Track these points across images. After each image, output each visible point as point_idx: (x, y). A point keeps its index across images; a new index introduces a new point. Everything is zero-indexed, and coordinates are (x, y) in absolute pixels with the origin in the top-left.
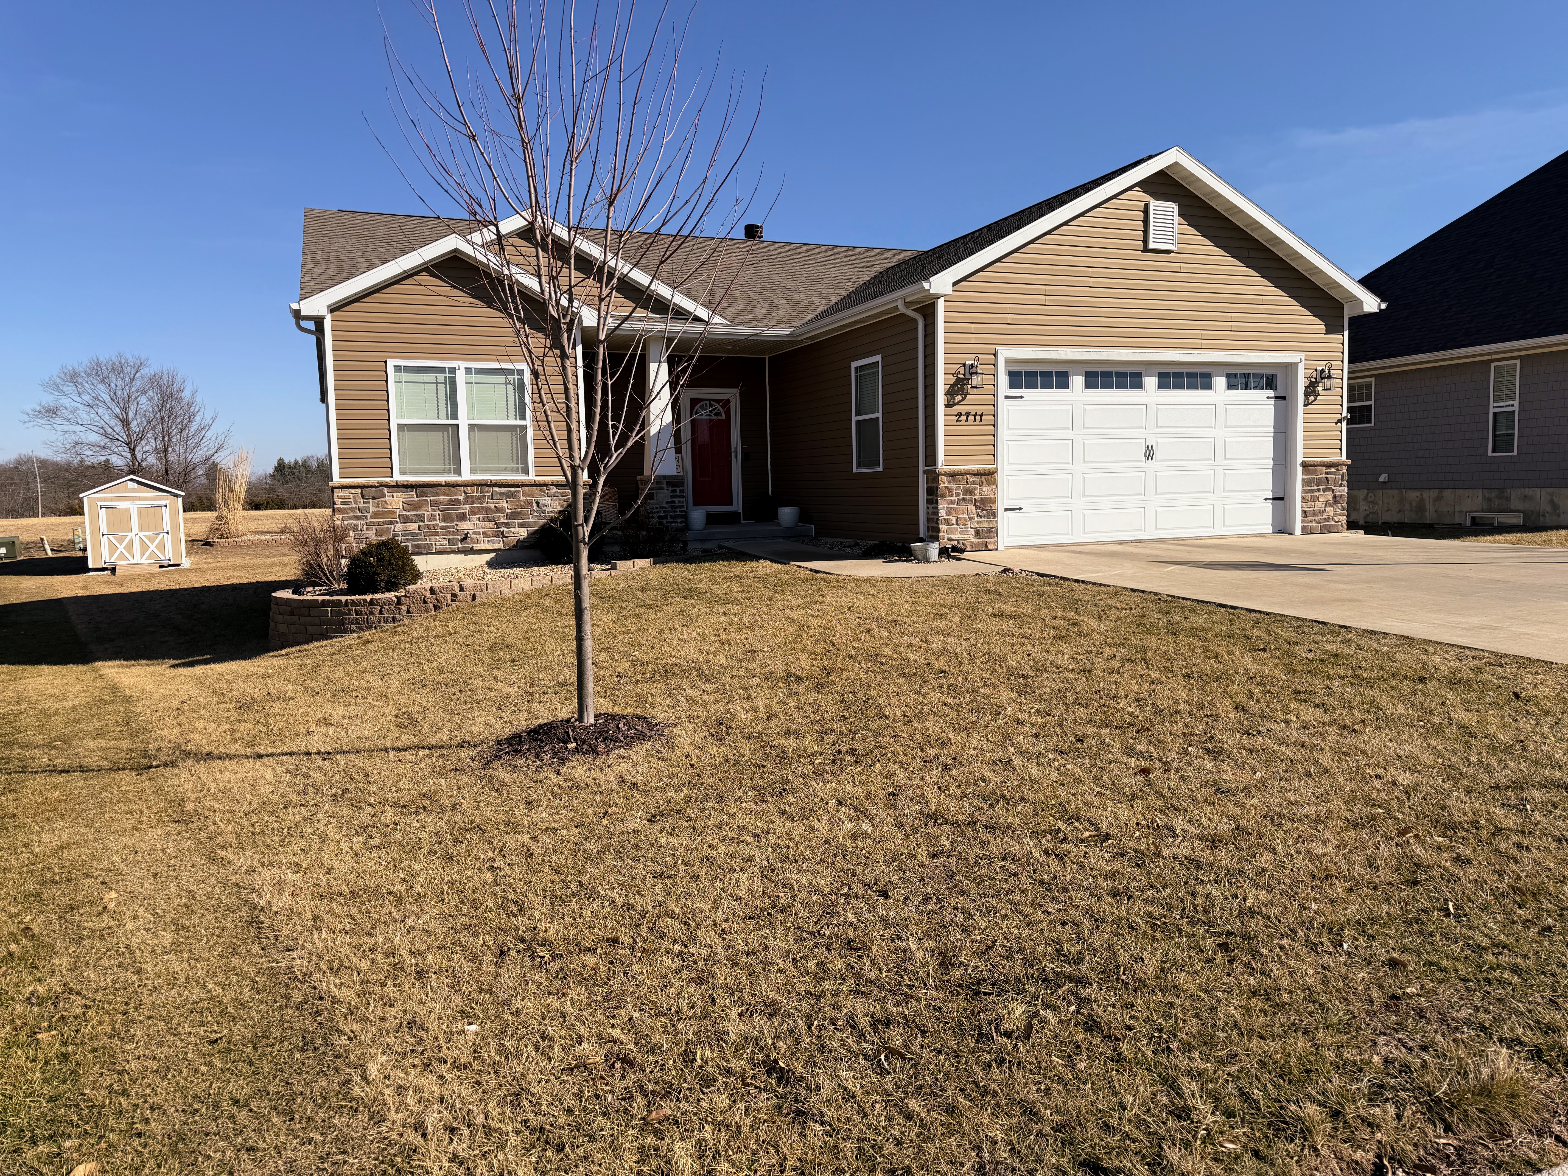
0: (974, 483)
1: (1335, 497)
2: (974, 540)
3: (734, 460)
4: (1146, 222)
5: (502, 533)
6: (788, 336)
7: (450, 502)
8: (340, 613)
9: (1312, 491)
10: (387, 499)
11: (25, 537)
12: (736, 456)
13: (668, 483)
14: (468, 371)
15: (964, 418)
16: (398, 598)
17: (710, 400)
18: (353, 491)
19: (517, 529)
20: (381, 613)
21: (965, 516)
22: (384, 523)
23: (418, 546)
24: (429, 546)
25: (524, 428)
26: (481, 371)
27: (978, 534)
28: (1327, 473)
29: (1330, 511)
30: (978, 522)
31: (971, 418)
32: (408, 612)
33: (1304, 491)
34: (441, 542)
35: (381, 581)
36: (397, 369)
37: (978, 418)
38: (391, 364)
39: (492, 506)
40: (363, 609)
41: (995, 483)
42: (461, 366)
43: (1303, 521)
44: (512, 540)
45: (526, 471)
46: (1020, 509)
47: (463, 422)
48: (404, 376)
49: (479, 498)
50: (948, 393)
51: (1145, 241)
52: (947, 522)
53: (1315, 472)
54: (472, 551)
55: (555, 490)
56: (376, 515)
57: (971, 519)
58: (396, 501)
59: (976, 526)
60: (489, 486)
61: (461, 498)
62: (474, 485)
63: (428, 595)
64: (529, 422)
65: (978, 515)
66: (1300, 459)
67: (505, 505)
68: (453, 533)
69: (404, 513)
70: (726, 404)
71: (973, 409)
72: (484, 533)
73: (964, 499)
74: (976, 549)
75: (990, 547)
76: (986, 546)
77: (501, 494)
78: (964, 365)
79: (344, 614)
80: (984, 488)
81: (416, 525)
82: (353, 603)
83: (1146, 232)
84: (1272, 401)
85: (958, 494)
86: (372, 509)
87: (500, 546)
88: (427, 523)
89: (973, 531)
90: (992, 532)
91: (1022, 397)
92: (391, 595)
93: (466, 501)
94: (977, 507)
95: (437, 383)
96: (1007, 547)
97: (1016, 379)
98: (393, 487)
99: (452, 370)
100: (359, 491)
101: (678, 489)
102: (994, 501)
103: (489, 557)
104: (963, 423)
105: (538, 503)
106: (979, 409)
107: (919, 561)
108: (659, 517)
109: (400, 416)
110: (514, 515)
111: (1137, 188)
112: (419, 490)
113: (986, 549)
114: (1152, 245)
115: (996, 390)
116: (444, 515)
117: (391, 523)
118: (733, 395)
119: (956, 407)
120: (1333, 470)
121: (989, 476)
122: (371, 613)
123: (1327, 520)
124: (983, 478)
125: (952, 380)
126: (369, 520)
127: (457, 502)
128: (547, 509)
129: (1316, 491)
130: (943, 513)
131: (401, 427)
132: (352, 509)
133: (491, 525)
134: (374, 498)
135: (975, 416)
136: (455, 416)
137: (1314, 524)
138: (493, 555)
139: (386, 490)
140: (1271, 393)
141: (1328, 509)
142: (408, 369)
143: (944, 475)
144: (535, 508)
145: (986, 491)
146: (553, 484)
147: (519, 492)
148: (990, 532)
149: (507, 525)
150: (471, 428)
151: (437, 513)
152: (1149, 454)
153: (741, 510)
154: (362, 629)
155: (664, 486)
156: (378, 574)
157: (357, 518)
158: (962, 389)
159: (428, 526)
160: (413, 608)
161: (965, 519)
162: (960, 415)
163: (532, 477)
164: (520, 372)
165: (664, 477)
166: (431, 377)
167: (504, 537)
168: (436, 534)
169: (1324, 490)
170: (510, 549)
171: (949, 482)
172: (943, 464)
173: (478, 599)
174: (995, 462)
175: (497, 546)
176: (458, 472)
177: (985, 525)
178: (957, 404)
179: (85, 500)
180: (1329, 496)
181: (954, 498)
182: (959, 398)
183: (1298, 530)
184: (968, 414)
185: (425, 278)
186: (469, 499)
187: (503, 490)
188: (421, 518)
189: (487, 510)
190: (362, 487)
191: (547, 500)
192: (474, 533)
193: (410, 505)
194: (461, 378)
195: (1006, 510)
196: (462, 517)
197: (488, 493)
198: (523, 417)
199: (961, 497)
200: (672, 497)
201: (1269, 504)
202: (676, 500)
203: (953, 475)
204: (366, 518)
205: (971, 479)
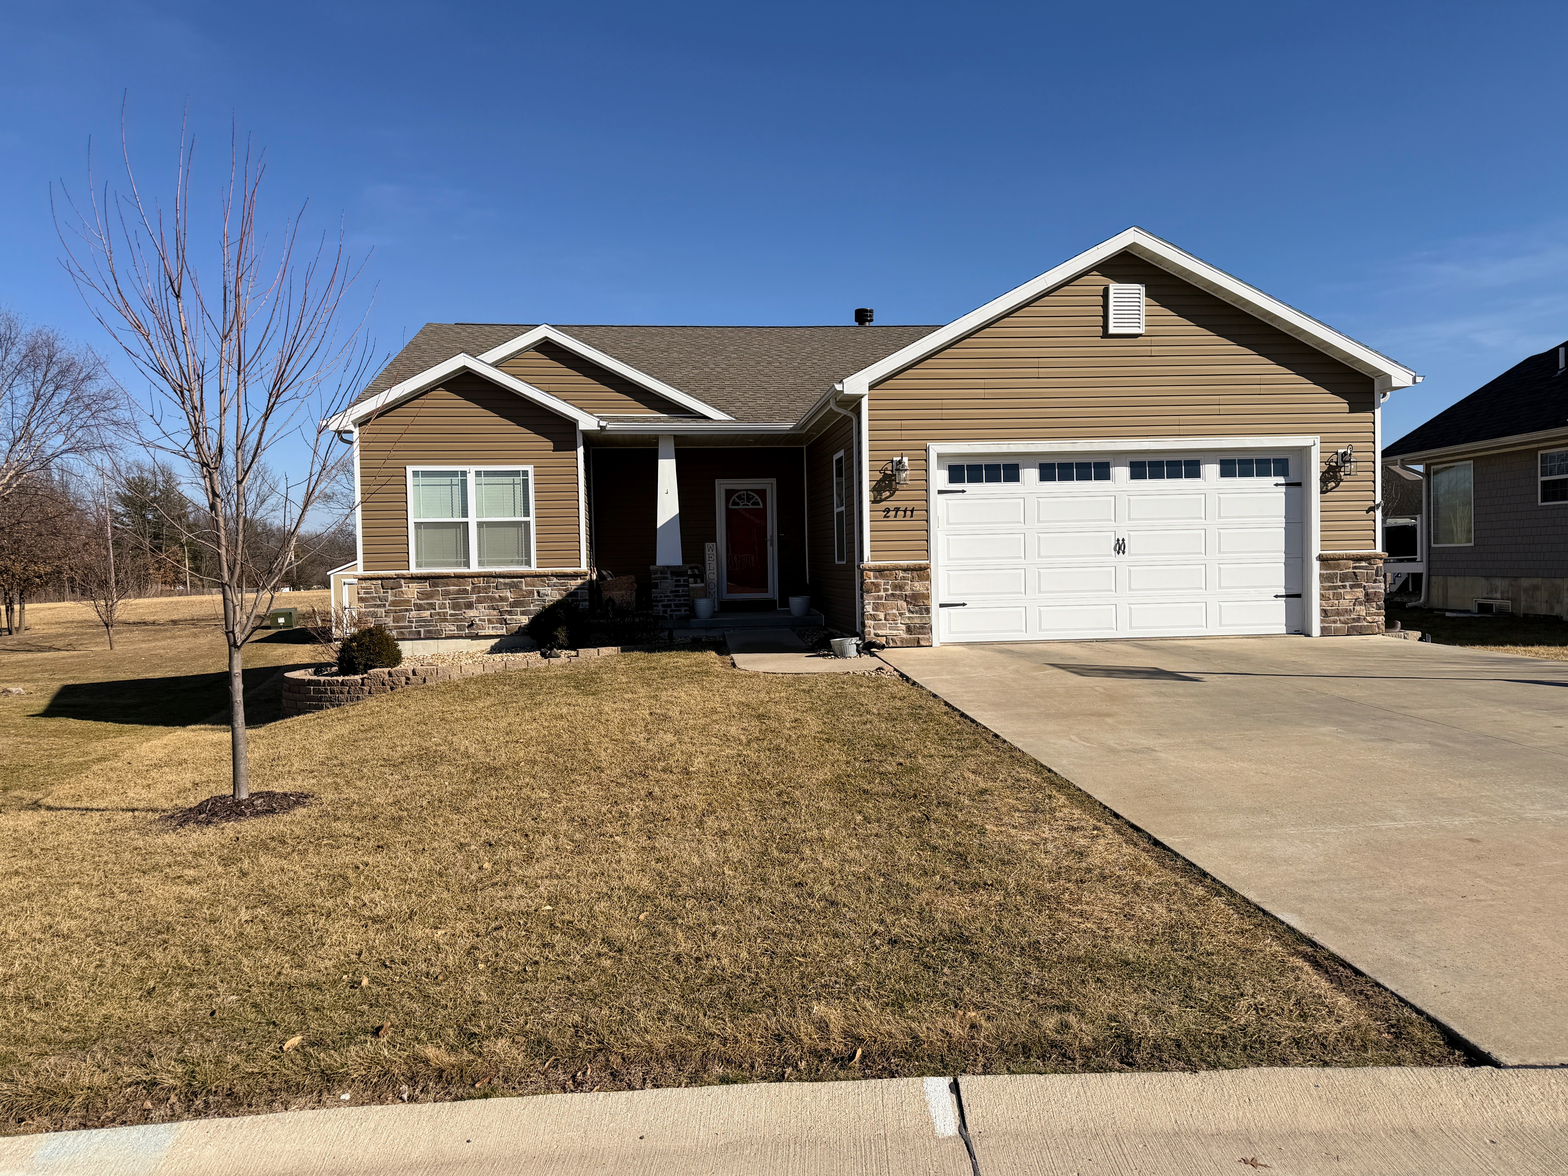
0: (904, 578)
1: (1367, 594)
2: (905, 636)
3: (769, 549)
4: (1105, 307)
5: (505, 620)
6: (791, 429)
7: (459, 592)
8: (319, 692)
9: (1336, 588)
10: (404, 589)
11: (303, 608)
12: (772, 545)
13: (672, 573)
14: (478, 474)
15: (892, 513)
16: (362, 679)
17: (747, 490)
18: (374, 582)
19: (519, 617)
20: (349, 692)
21: (895, 611)
22: (401, 611)
23: (429, 632)
24: (439, 632)
25: (527, 524)
26: (488, 474)
27: (909, 630)
28: (1355, 568)
29: (1361, 610)
30: (909, 618)
31: (901, 513)
32: (370, 693)
33: (1323, 588)
34: (450, 628)
35: (359, 664)
36: (415, 474)
37: (909, 513)
38: (410, 469)
39: (497, 596)
40: (335, 688)
41: (928, 578)
42: (471, 469)
43: (1322, 621)
44: (515, 627)
45: (528, 563)
46: (964, 605)
47: (472, 520)
48: (421, 480)
49: (485, 588)
50: (873, 490)
51: (1105, 326)
52: (874, 618)
53: (1338, 567)
54: (477, 637)
55: (555, 580)
56: (393, 603)
57: (901, 614)
58: (411, 591)
59: (907, 621)
60: (494, 577)
61: (469, 588)
62: (480, 576)
63: (387, 677)
64: (532, 519)
65: (910, 611)
66: (1316, 550)
67: (509, 594)
68: (462, 620)
69: (418, 601)
70: (762, 493)
71: (902, 505)
72: (489, 620)
73: (892, 594)
74: (905, 644)
75: (922, 643)
76: (918, 642)
77: (505, 584)
78: (892, 461)
79: (322, 692)
80: (916, 584)
81: (428, 613)
82: (330, 683)
83: (1105, 317)
84: (1283, 489)
85: (886, 590)
86: (390, 598)
87: (504, 632)
88: (438, 610)
89: (904, 627)
90: (926, 628)
91: (963, 491)
92: (358, 677)
93: (473, 591)
94: (908, 603)
95: (452, 485)
96: (945, 644)
97: (957, 473)
98: (409, 578)
99: (464, 473)
100: (380, 582)
101: (682, 579)
102: (927, 597)
103: (493, 642)
104: (892, 518)
105: (538, 592)
106: (910, 505)
107: (836, 656)
108: (663, 606)
109: (417, 514)
110: (515, 604)
111: (1095, 273)
112: (432, 581)
113: (919, 646)
114: (1112, 330)
115: (928, 486)
116: (453, 603)
117: (407, 610)
118: (769, 485)
119: (884, 503)
120: (1364, 564)
121: (922, 572)
122: (342, 693)
123: (1358, 620)
124: (915, 574)
125: (879, 476)
126: (387, 607)
127: (466, 591)
128: (547, 598)
129: (1339, 587)
130: (869, 609)
131: (418, 525)
132: (374, 598)
133: (495, 612)
134: (392, 589)
135: (905, 511)
136: (465, 514)
137: (1339, 625)
138: (497, 640)
139: (402, 581)
140: (1281, 480)
141: (1357, 608)
142: (426, 474)
143: (870, 570)
144: (536, 597)
145: (918, 586)
146: (552, 575)
147: (521, 582)
148: (923, 628)
149: (510, 613)
150: (480, 525)
151: (447, 602)
152: (1120, 547)
153: (777, 598)
154: (333, 706)
155: (669, 575)
156: (356, 658)
157: (379, 606)
158: (890, 486)
159: (439, 614)
160: (373, 688)
161: (895, 615)
162: (888, 510)
163: (534, 568)
164: (525, 473)
165: (668, 567)
166: (446, 480)
167: (506, 624)
168: (446, 620)
169: (1352, 587)
170: (512, 635)
171: (876, 578)
172: (868, 559)
173: (428, 683)
174: (928, 558)
175: (499, 632)
176: (467, 564)
177: (917, 621)
178: (885, 500)
179: (332, 576)
180: (1360, 593)
181: (882, 593)
182: (887, 493)
183: (1316, 630)
184: (897, 510)
185: (441, 393)
186: (476, 589)
187: (507, 580)
188: (432, 606)
189: (492, 599)
190: (382, 578)
191: (548, 590)
192: (480, 620)
193: (423, 595)
194: (471, 479)
195: (942, 606)
196: (470, 606)
197: (493, 583)
198: (527, 513)
199: (890, 592)
200: (676, 586)
201: (1282, 602)
202: (681, 589)
203: (880, 571)
204: (384, 606)
205: (901, 574)
